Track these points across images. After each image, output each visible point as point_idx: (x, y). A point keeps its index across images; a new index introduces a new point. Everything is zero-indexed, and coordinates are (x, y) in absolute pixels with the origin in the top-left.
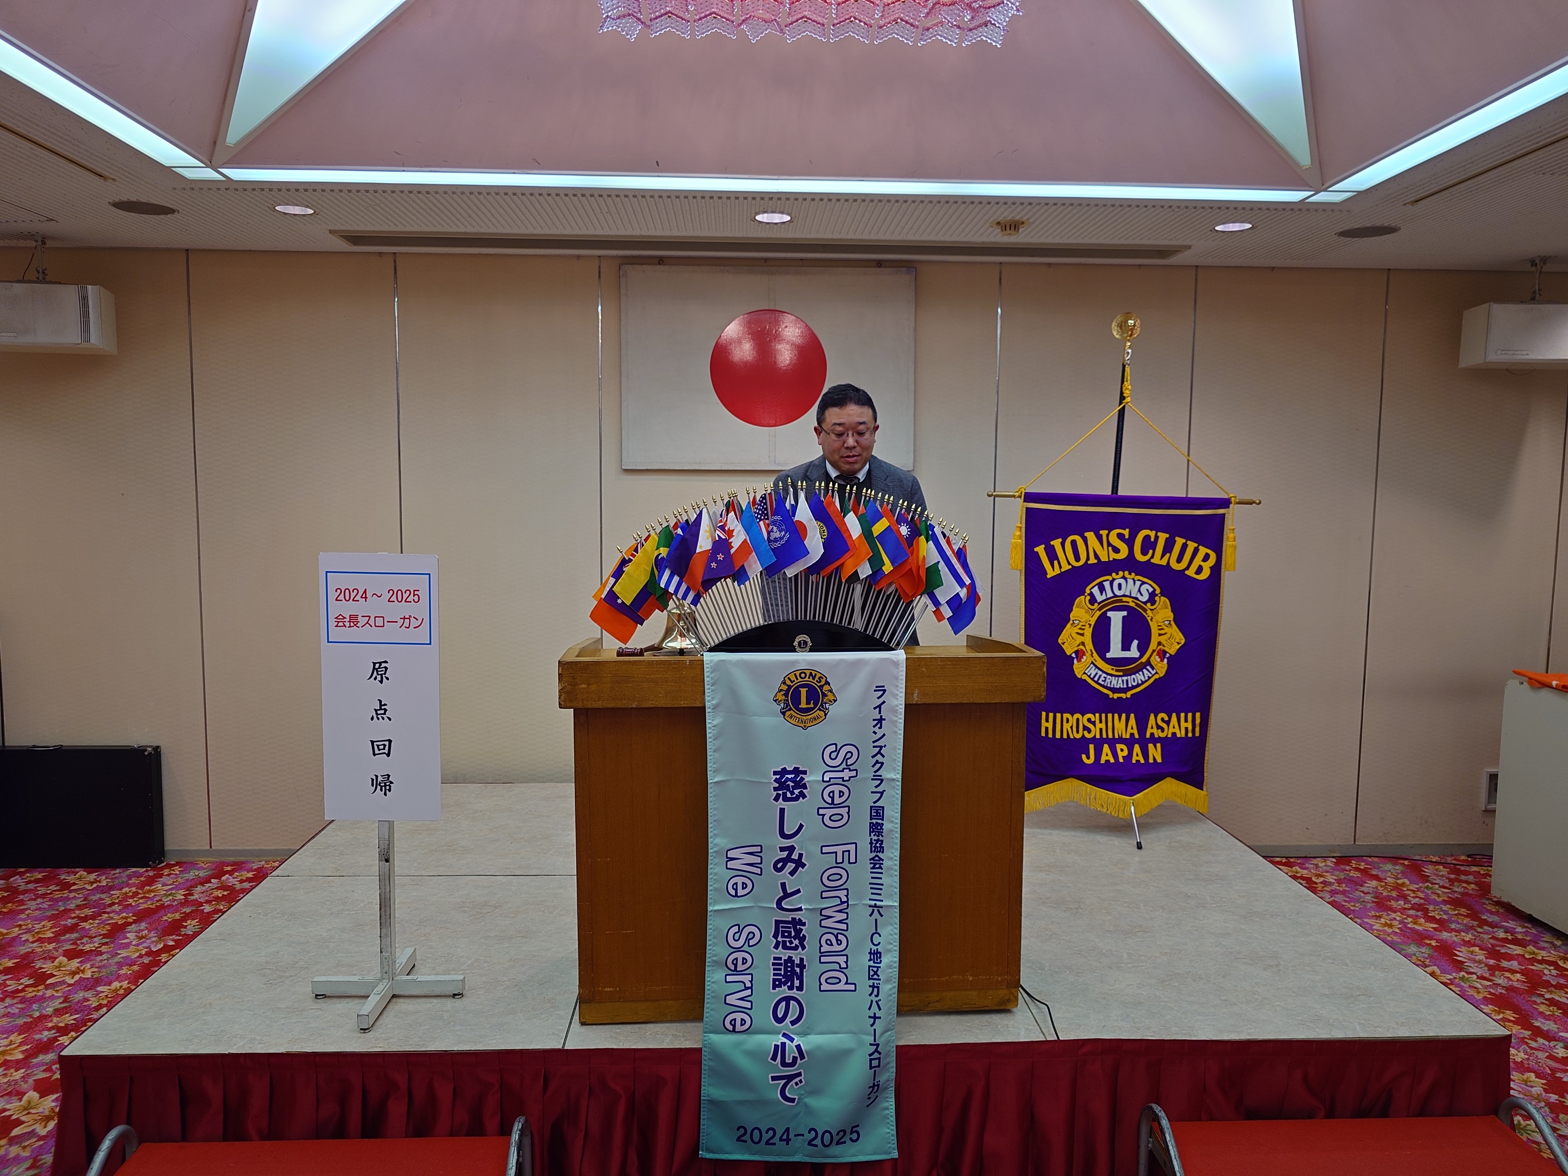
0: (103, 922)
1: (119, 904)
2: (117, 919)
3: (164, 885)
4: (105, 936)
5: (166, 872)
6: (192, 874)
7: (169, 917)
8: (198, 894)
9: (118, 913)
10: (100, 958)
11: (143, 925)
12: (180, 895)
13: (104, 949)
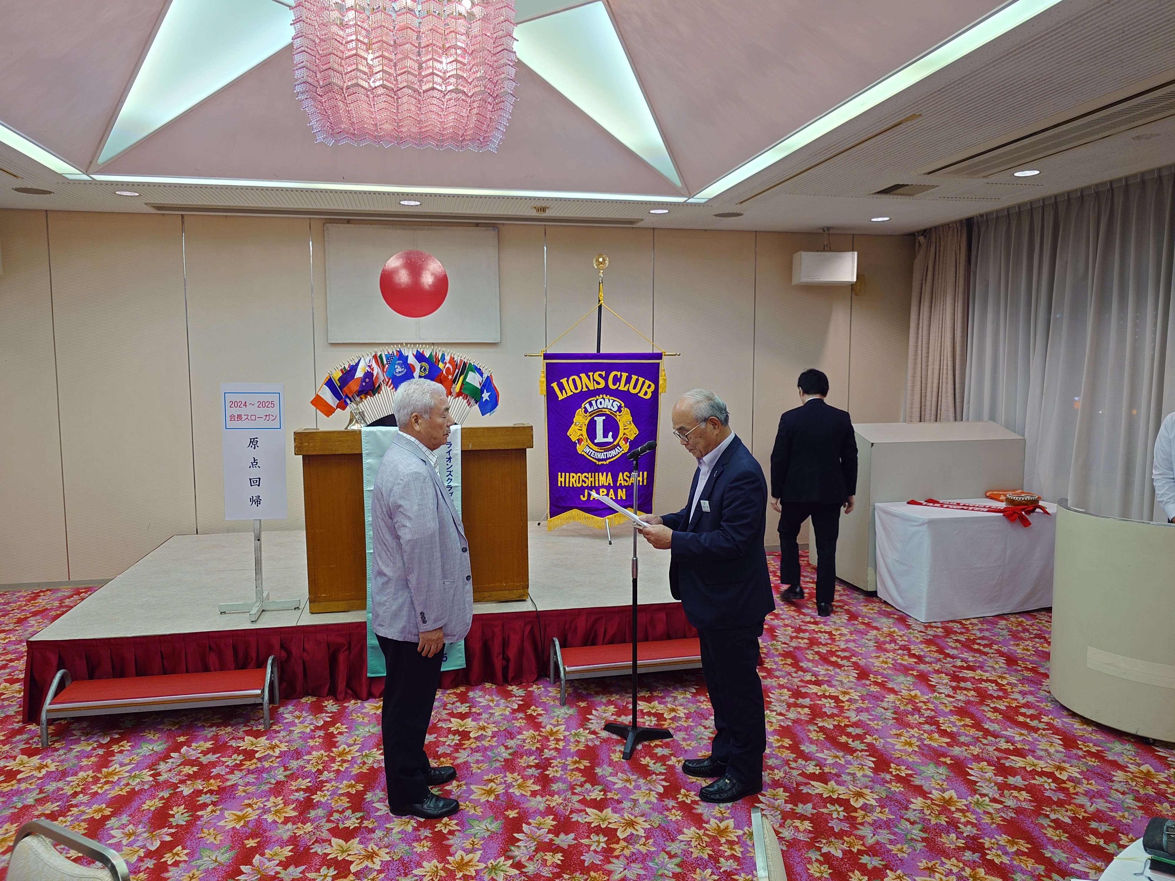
0: (11, 617)
1: (18, 609)
2: (19, 616)
3: (43, 600)
4: (15, 623)
5: (42, 594)
6: (60, 594)
7: (53, 613)
8: (67, 602)
9: (19, 613)
10: (17, 632)
11: (38, 617)
12: (56, 604)
13: (17, 628)
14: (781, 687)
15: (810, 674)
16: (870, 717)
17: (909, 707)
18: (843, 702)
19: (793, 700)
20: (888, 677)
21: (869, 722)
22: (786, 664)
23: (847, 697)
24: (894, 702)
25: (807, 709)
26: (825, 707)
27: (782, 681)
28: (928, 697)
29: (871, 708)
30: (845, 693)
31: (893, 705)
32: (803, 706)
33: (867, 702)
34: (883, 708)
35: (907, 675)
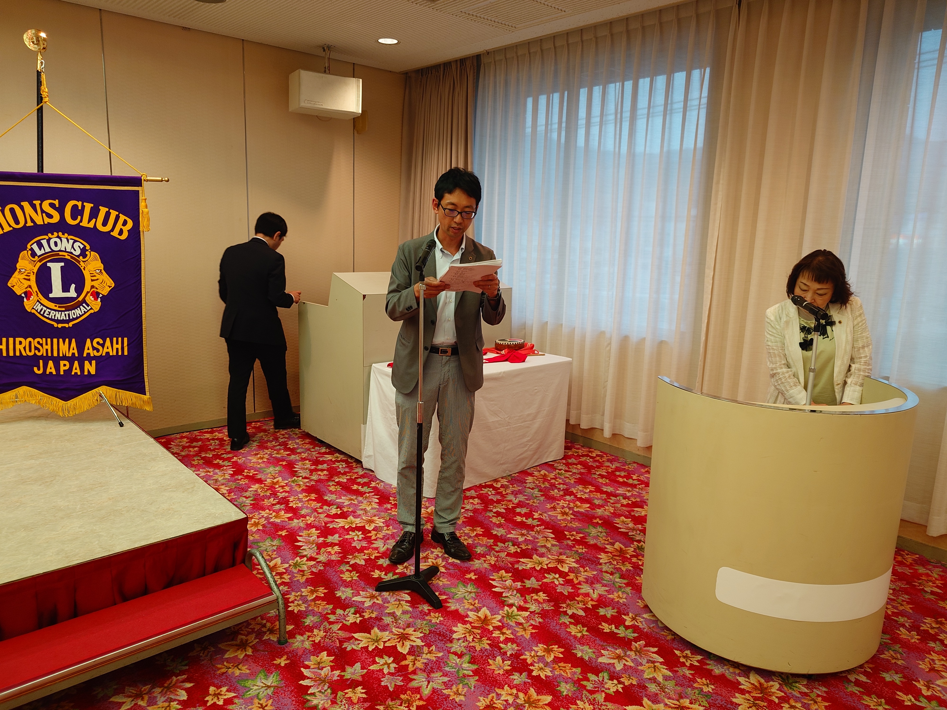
14: (318, 648)
15: (352, 610)
16: (446, 679)
17: (485, 644)
18: (404, 658)
19: (337, 673)
20: (447, 590)
21: (446, 692)
22: (317, 598)
23: (408, 644)
24: (465, 639)
25: (359, 689)
26: (384, 675)
27: (318, 635)
28: (499, 617)
29: (442, 658)
30: (404, 637)
31: (465, 644)
32: (353, 684)
33: (433, 648)
34: (455, 653)
35: (466, 582)
